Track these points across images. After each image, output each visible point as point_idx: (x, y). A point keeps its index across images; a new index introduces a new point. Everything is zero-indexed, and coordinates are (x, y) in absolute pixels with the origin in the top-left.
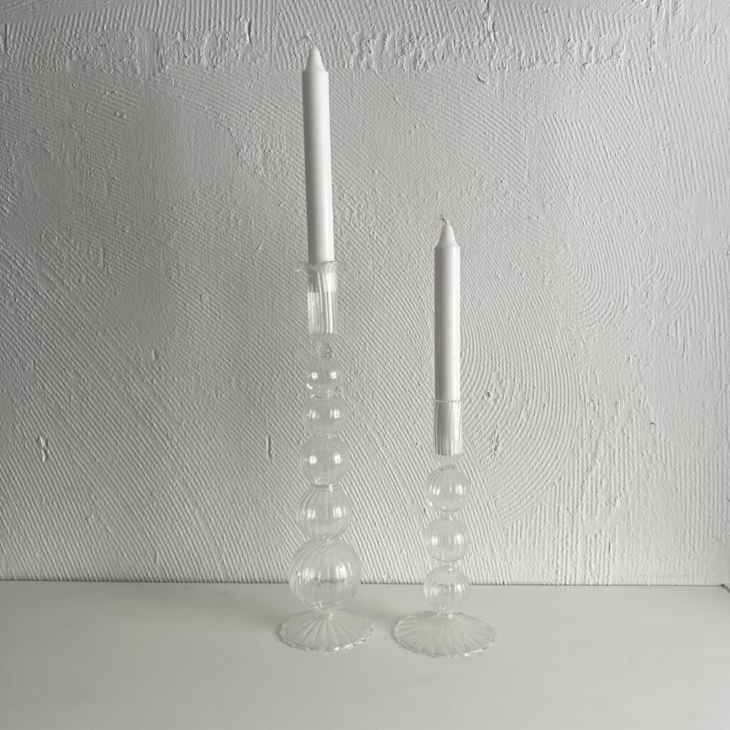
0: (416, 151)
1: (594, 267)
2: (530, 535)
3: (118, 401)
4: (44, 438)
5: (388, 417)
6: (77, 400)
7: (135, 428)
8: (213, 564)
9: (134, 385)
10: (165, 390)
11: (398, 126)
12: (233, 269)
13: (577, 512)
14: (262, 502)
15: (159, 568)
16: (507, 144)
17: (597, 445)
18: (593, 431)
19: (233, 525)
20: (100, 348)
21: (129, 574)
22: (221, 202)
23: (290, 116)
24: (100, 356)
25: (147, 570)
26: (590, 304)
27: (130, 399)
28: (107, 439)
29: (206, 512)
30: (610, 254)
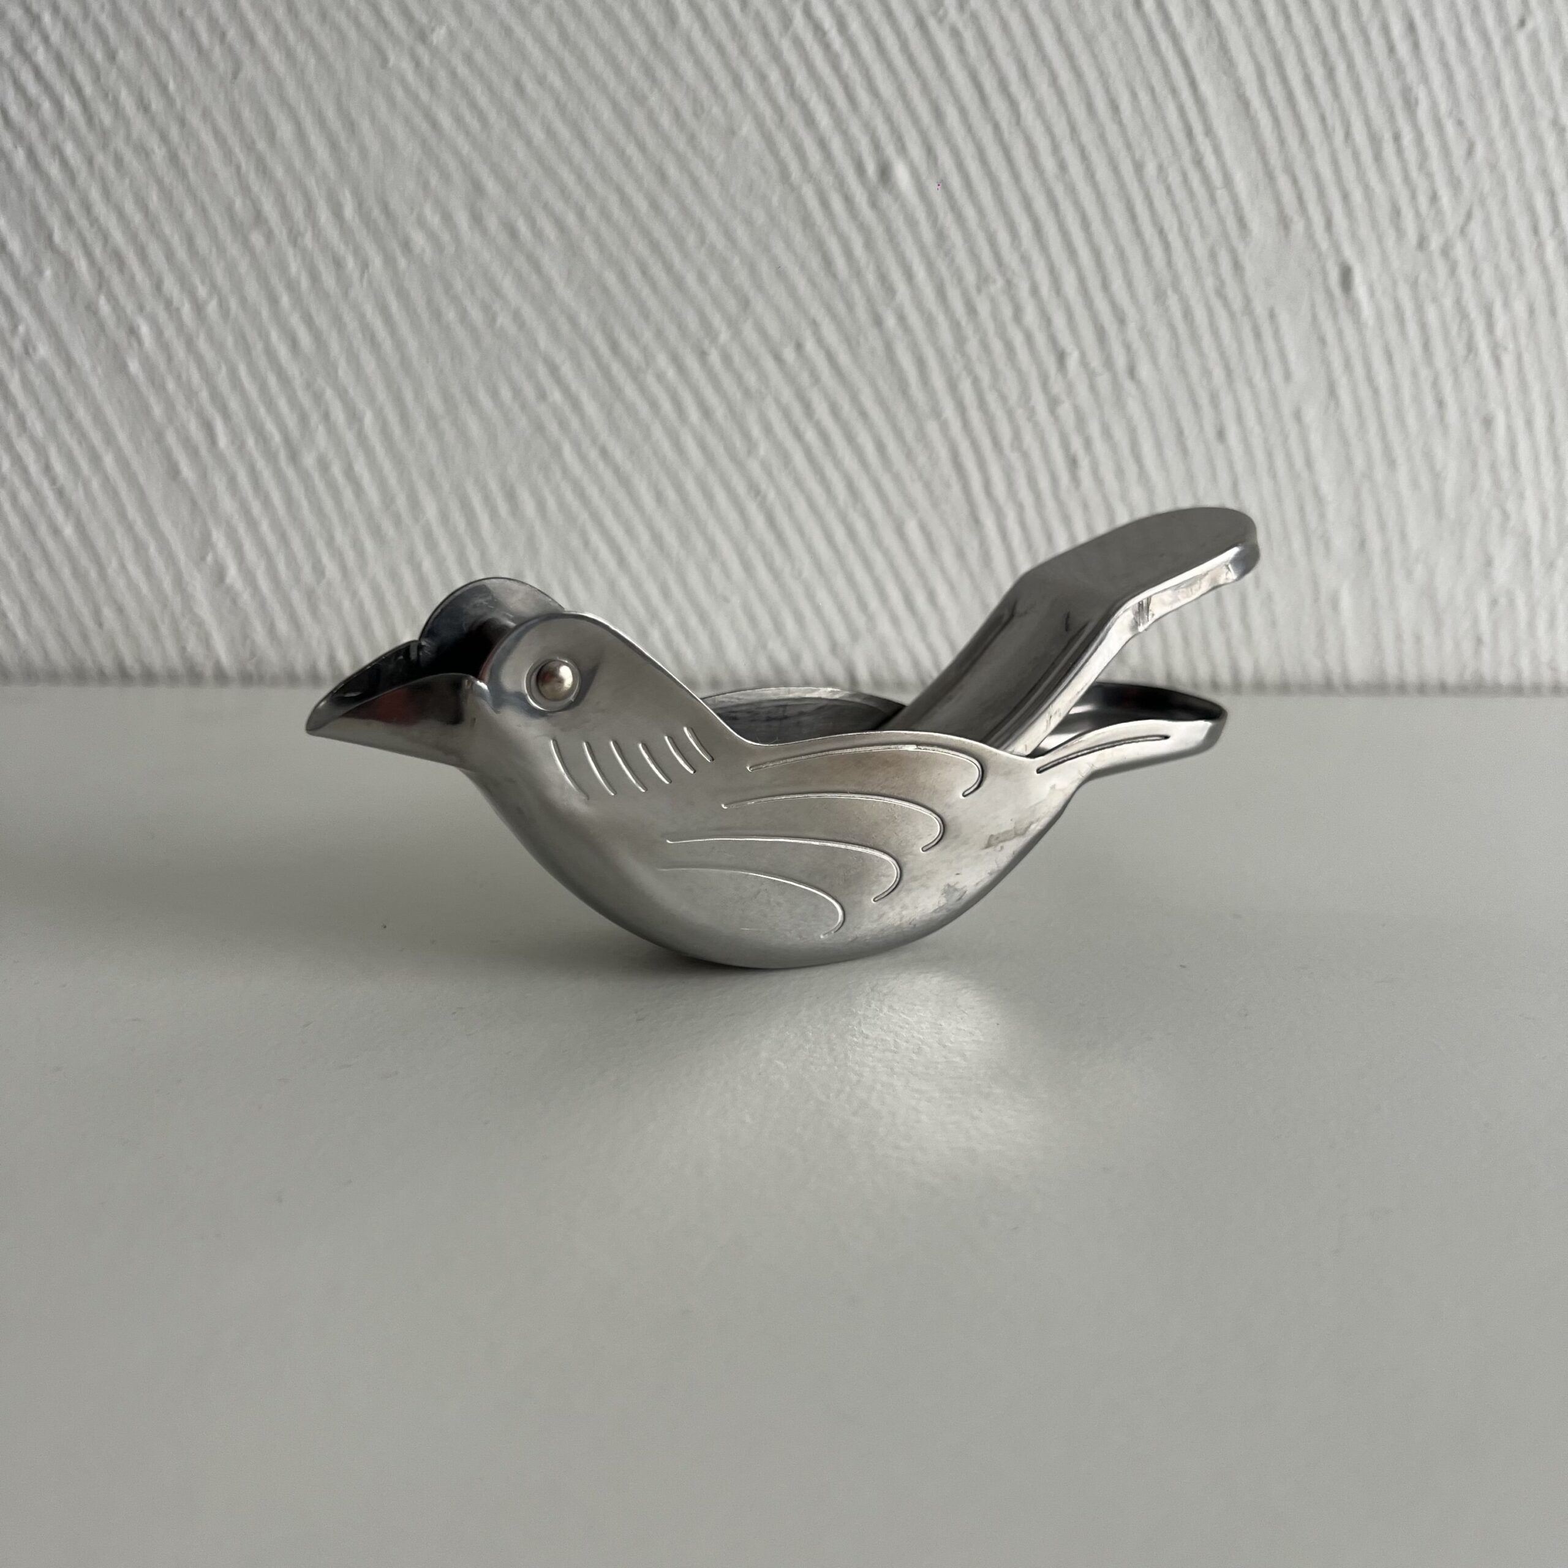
8: (167, 584)
14: (421, 223)
19: (262, 362)
29: (102, 282)
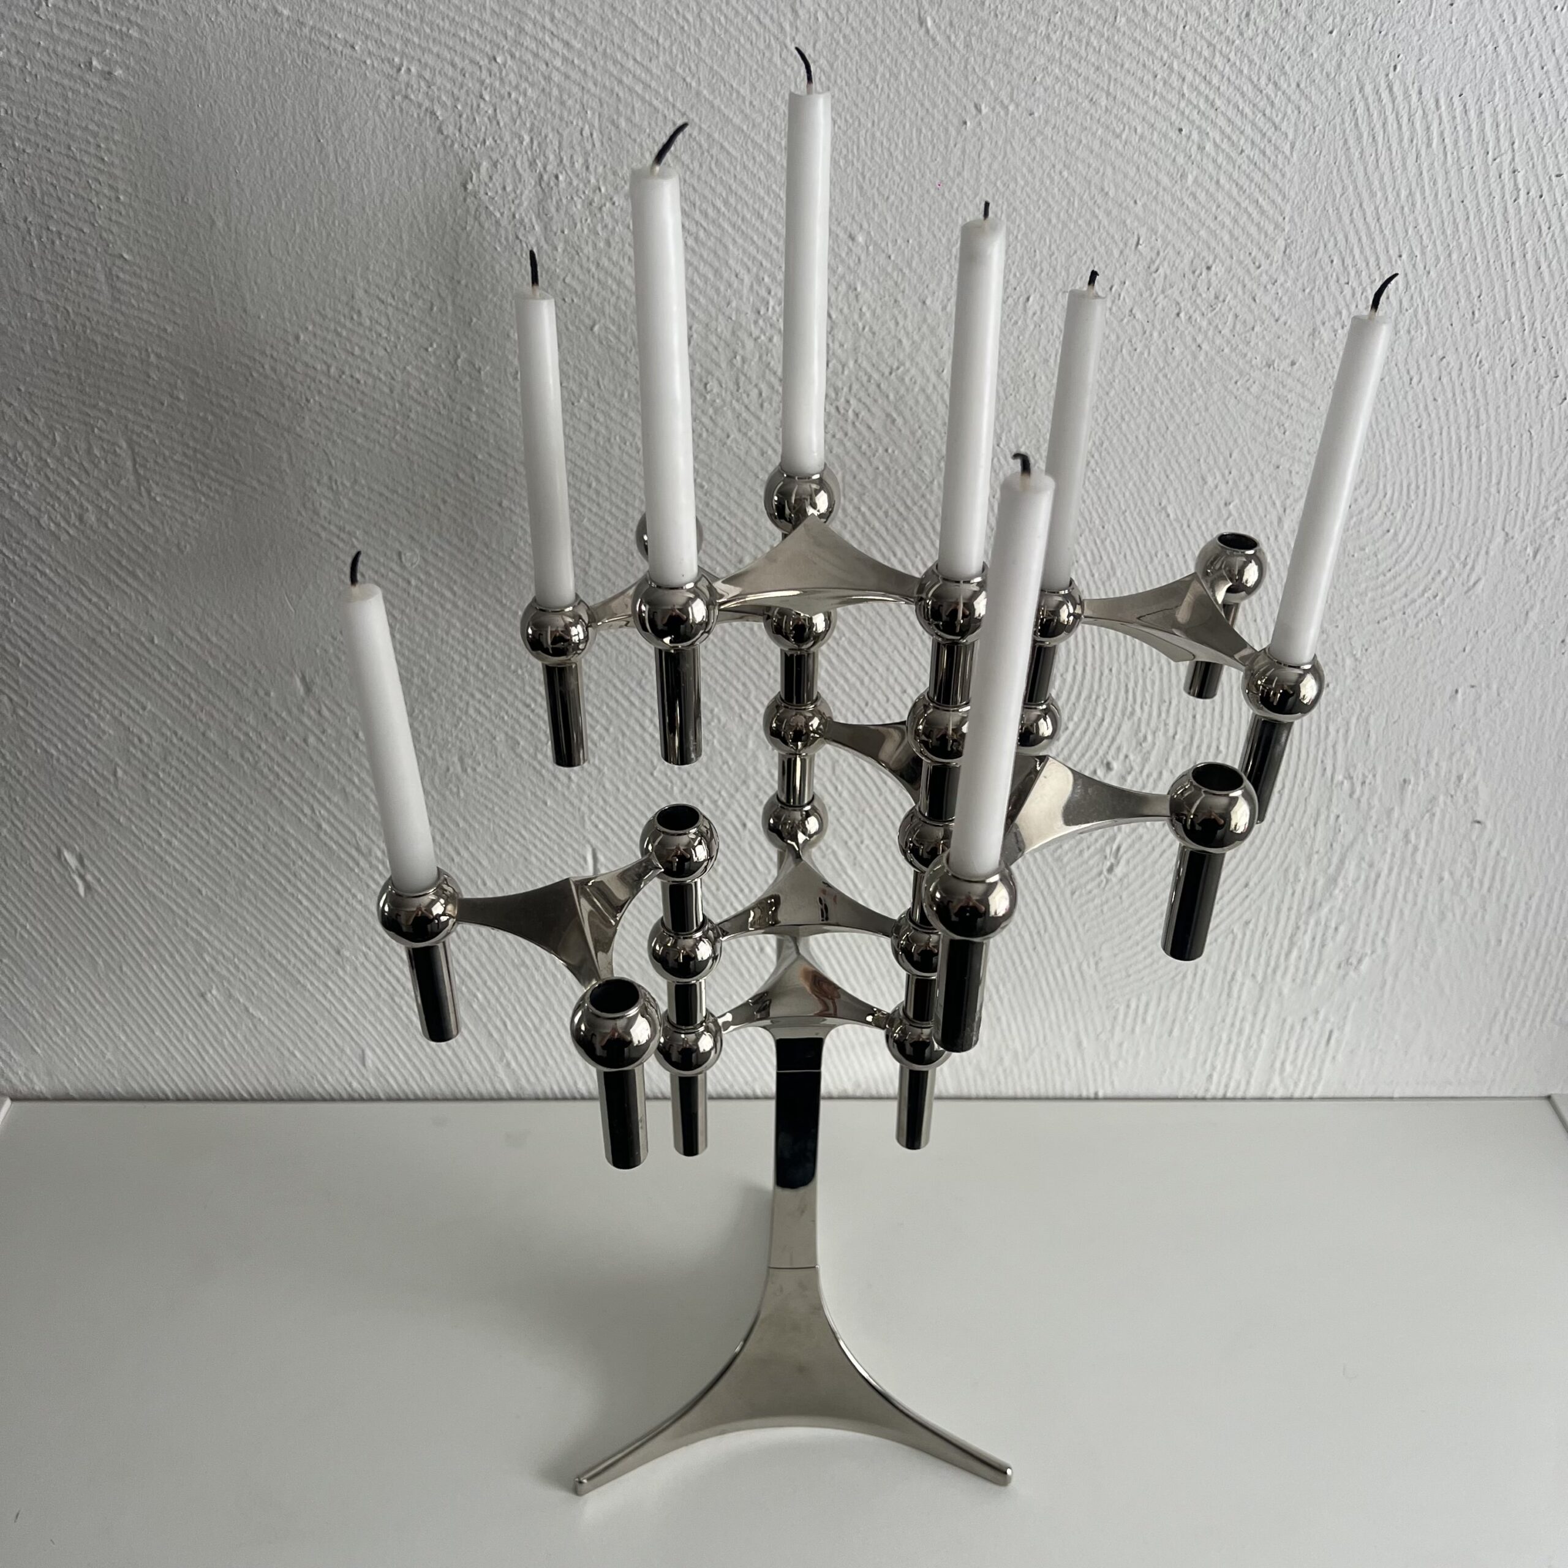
0: (977, 180)
1: (1418, 487)
2: (1164, 1019)
3: (231, 781)
4: (72, 850)
5: (868, 811)
6: (133, 779)
7: (280, 832)
9: (264, 746)
10: (339, 758)
11: (927, 104)
12: (478, 491)
13: (1273, 979)
15: (374, 1075)
16: (1239, 161)
17: (1342, 861)
18: (1340, 837)
20: (165, 671)
21: (311, 1086)
22: (428, 320)
23: (611, 75)
24: (170, 687)
25: (350, 1079)
26: (1389, 575)
27: (258, 776)
28: (219, 853)
30: (1465, 457)
